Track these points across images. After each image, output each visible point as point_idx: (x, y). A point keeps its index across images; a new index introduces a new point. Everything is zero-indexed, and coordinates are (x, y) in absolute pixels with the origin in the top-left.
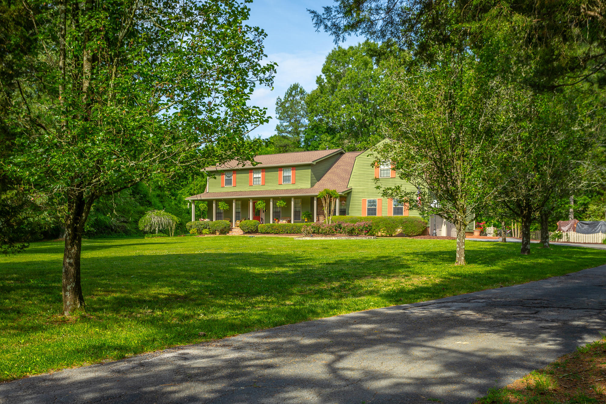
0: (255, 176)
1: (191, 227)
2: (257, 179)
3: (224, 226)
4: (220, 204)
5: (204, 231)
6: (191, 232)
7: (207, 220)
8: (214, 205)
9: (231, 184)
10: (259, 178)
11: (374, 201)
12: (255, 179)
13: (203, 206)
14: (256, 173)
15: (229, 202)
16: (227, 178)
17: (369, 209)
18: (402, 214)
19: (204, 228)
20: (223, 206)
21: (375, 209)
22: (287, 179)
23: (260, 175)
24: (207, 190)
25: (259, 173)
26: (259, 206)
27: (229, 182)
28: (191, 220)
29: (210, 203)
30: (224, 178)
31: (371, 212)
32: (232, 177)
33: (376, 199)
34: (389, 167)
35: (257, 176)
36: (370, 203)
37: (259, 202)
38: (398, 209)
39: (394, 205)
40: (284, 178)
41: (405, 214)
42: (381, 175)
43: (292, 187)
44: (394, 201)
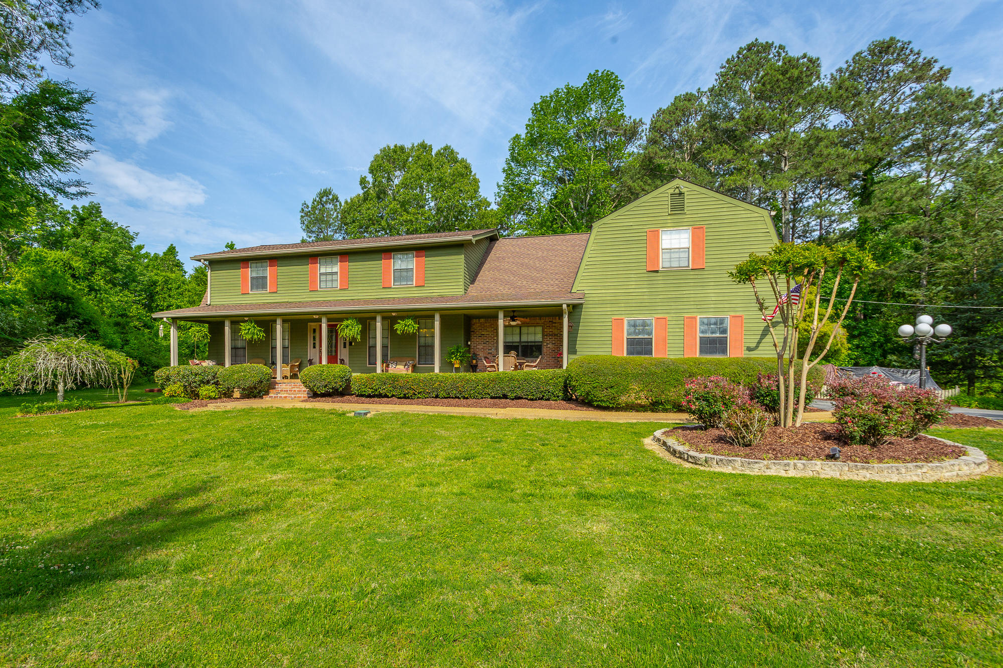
0: (323, 270)
1: (168, 379)
2: (329, 277)
3: (257, 379)
4: (243, 326)
5: (204, 391)
6: (167, 392)
7: (207, 364)
8: (227, 329)
9: (264, 286)
10: (332, 274)
11: (644, 324)
12: (323, 278)
13: (198, 333)
14: (326, 264)
15: (266, 323)
16: (254, 275)
17: (631, 342)
18: (724, 351)
19: (202, 382)
20: (248, 331)
21: (649, 342)
22: (402, 276)
23: (336, 268)
24: (208, 298)
25: (333, 264)
26: (347, 331)
27: (259, 283)
28: (168, 364)
29: (215, 325)
30: (247, 273)
31: (639, 348)
32: (268, 271)
33: (651, 318)
34: (687, 246)
35: (329, 270)
36: (635, 326)
37: (345, 323)
38: (713, 341)
39: (702, 332)
40: (397, 274)
41: (736, 352)
42: (663, 262)
43: (417, 293)
44: (702, 323)
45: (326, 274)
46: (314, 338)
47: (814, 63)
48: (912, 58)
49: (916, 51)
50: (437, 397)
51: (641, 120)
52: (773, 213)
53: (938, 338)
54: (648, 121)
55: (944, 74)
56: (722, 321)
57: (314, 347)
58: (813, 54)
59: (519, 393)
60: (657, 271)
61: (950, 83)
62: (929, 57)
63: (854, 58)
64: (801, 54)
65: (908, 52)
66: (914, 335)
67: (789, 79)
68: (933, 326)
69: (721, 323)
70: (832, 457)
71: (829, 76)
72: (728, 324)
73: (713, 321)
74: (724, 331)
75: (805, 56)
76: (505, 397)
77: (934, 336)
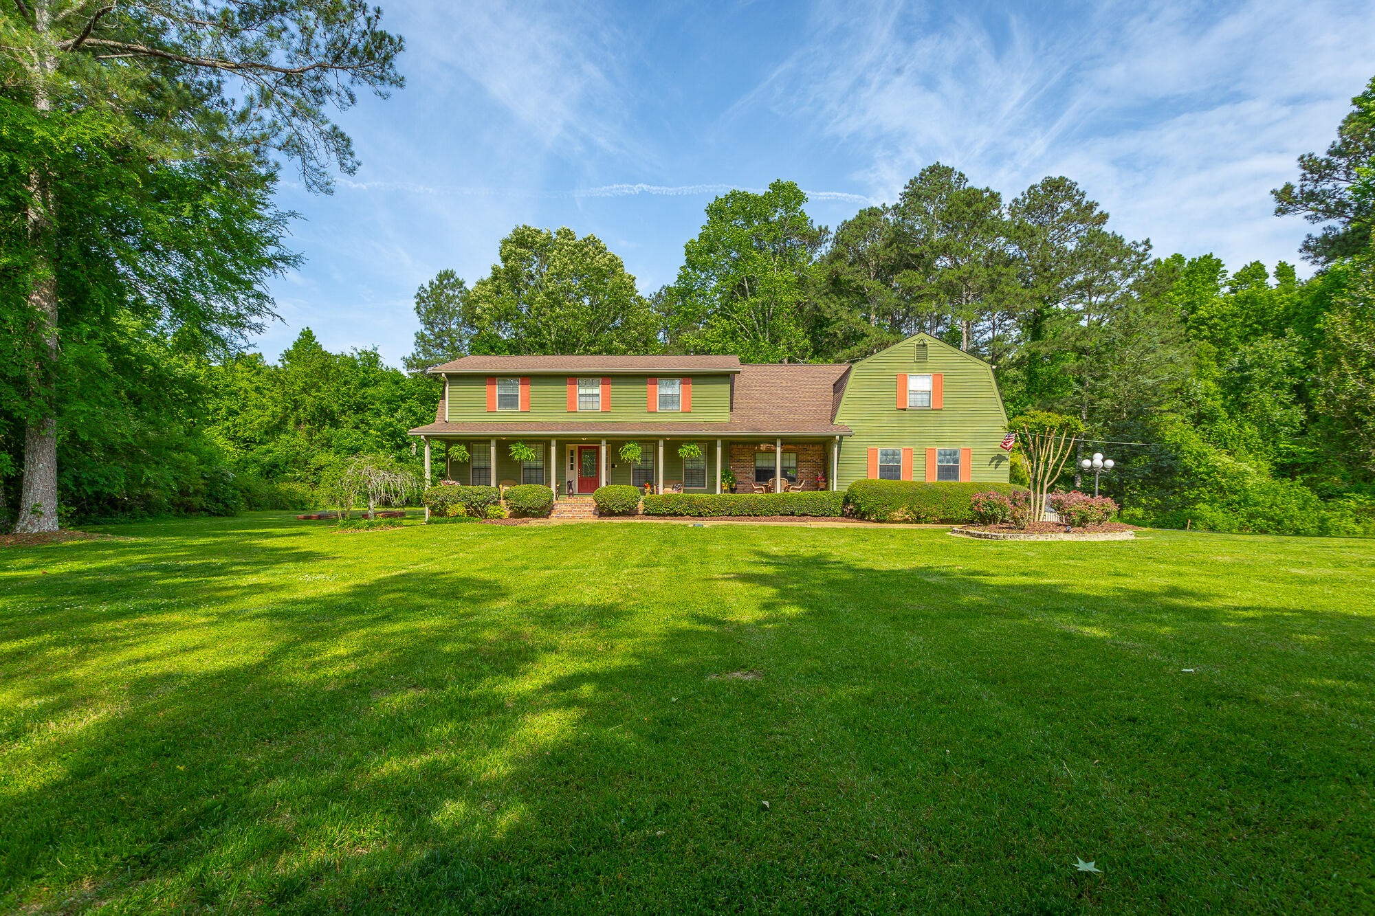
0: (582, 391)
2: (589, 399)
4: (512, 447)
6: (451, 511)
8: (492, 449)
9: (514, 405)
10: (592, 395)
11: (894, 453)
12: (583, 399)
13: (457, 451)
14: (585, 385)
16: (502, 392)
17: (883, 469)
18: (956, 477)
22: (668, 401)
23: (596, 391)
24: (445, 414)
25: (592, 385)
26: (628, 454)
27: (509, 401)
30: (495, 392)
31: (889, 474)
32: (520, 390)
33: (899, 448)
34: (928, 389)
35: (589, 391)
36: (886, 455)
37: (627, 446)
38: (948, 469)
39: (940, 461)
40: (663, 399)
41: (964, 479)
42: (910, 402)
43: (683, 419)
44: (940, 454)
45: (585, 395)
46: (572, 460)
47: (995, 197)
48: (1077, 197)
49: (1081, 191)
50: (730, 515)
51: (826, 228)
52: (994, 367)
53: (1106, 469)
54: (833, 230)
55: (1103, 218)
56: (955, 452)
57: (572, 469)
58: (995, 189)
59: (805, 510)
60: (905, 410)
61: (1107, 228)
62: (1091, 200)
63: (1029, 192)
64: (984, 188)
65: (1074, 192)
66: (1092, 467)
67: (974, 212)
68: (1103, 461)
69: (955, 454)
70: (1068, 532)
71: (1008, 206)
72: (959, 455)
73: (948, 452)
74: (956, 461)
75: (987, 190)
76: (793, 514)
77: (1103, 468)
